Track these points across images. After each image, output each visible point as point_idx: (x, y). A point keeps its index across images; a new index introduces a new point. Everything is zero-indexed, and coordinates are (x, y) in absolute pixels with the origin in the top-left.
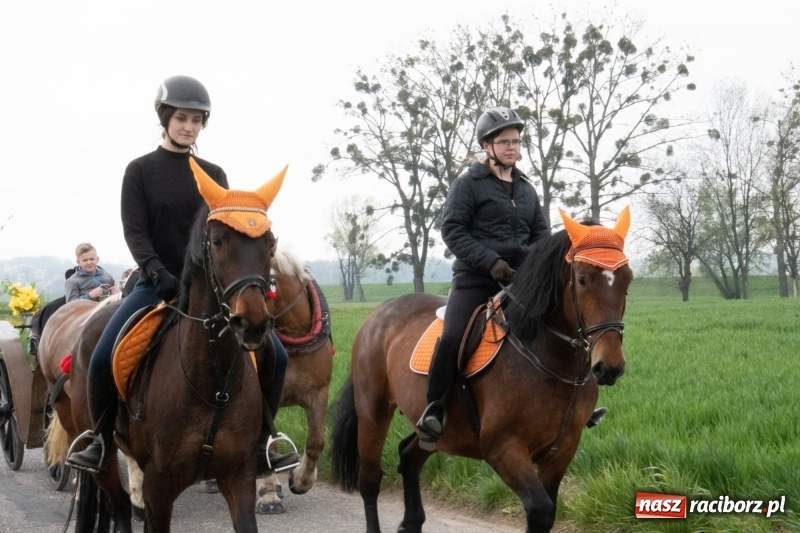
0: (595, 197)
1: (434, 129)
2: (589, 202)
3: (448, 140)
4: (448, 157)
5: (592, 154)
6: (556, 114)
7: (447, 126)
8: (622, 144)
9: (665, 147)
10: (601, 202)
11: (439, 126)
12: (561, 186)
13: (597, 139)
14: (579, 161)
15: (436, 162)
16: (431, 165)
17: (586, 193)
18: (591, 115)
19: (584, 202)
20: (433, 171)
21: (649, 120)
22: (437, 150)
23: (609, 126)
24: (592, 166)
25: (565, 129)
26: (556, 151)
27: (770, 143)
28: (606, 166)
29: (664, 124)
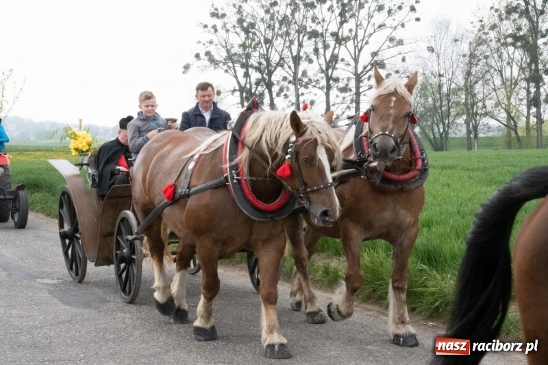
0: (358, 87)
1: (259, 42)
2: (354, 90)
3: (267, 50)
4: (268, 60)
5: (356, 60)
6: (335, 35)
7: (267, 41)
8: (375, 54)
9: (401, 57)
10: (361, 90)
11: (262, 41)
12: (337, 80)
13: (360, 51)
14: (348, 65)
15: (260, 63)
16: (257, 65)
17: (352, 84)
18: (356, 36)
19: (351, 90)
20: (258, 69)
21: (391, 40)
22: (261, 56)
23: (367, 43)
24: (356, 68)
25: (340, 45)
26: (335, 58)
27: (464, 56)
28: (365, 68)
29: (401, 42)
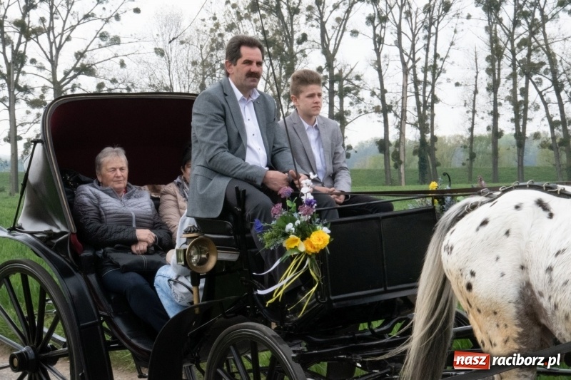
5: (54, 64)
6: (19, 24)
8: (80, 55)
9: (118, 60)
12: (25, 90)
13: (58, 49)
14: (42, 68)
18: (51, 27)
21: (103, 36)
23: (68, 39)
24: (54, 73)
25: (28, 39)
26: (19, 58)
27: (194, 63)
28: (66, 74)
29: (116, 41)
